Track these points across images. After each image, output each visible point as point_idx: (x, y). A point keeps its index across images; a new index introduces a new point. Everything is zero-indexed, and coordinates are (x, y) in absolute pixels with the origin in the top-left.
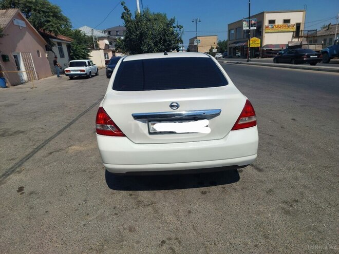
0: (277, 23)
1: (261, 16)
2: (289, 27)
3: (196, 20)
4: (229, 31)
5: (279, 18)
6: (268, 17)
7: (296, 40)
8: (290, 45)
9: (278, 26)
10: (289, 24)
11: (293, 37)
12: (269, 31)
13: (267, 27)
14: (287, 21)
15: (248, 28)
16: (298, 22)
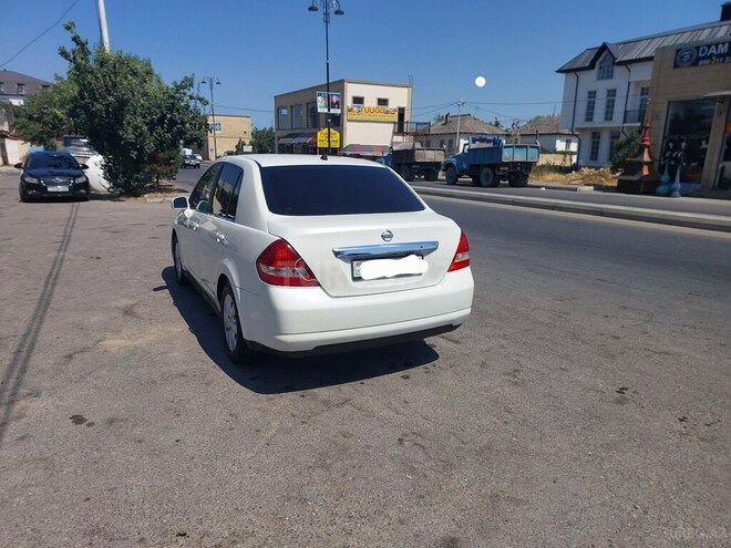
0: (366, 104)
1: (339, 86)
2: (387, 112)
3: (211, 81)
4: (278, 110)
5: (371, 94)
6: (352, 90)
7: (399, 139)
8: (395, 148)
9: (369, 109)
10: (386, 108)
11: (395, 133)
12: (354, 117)
13: (350, 110)
14: (383, 102)
15: (326, 110)
16: (402, 106)
